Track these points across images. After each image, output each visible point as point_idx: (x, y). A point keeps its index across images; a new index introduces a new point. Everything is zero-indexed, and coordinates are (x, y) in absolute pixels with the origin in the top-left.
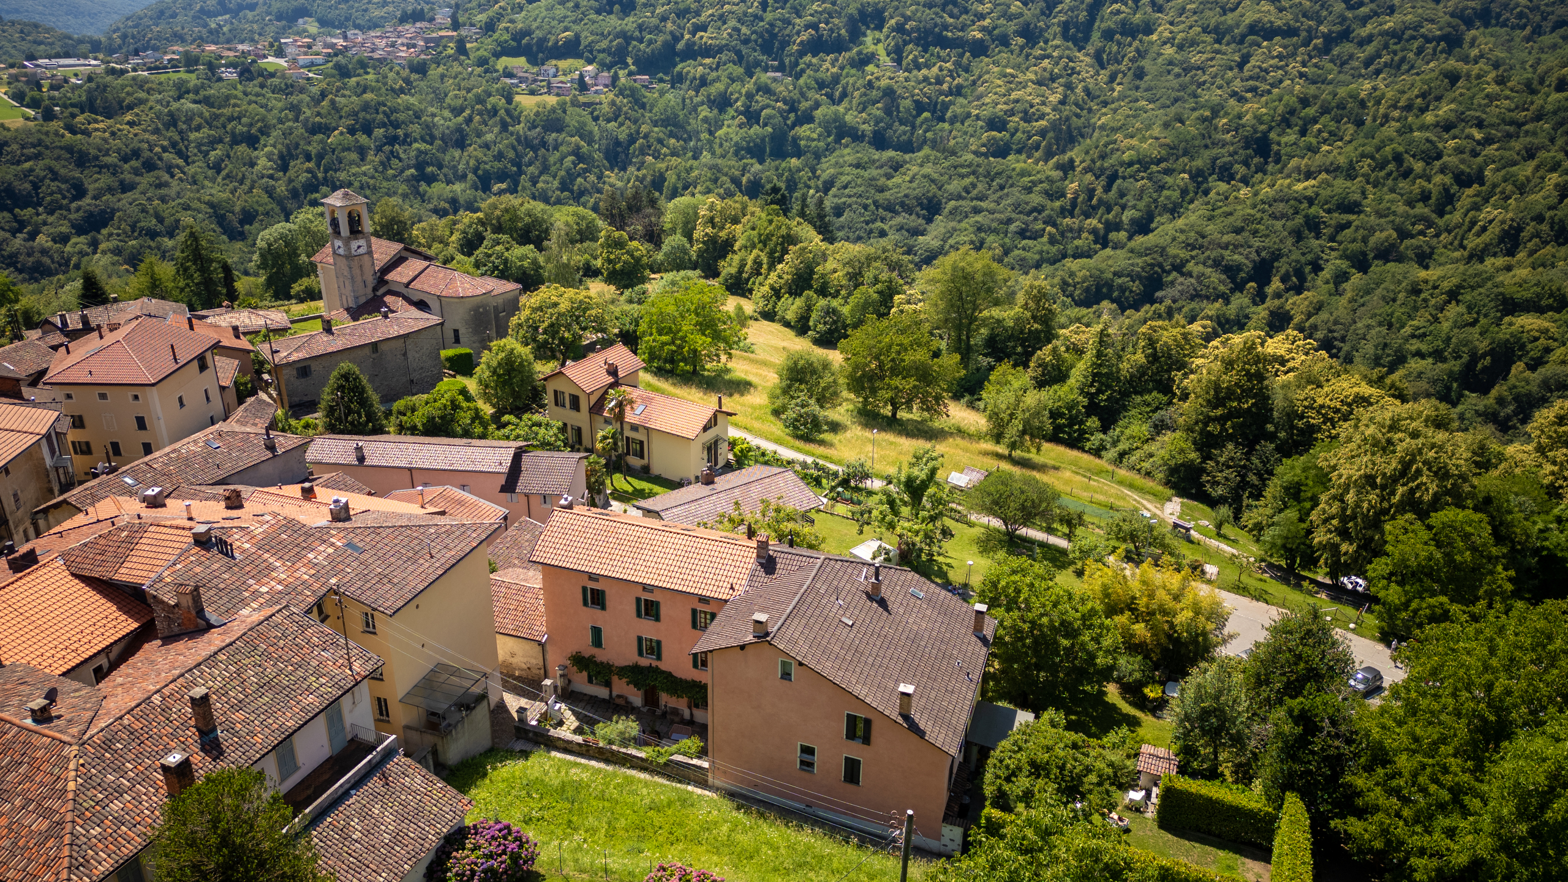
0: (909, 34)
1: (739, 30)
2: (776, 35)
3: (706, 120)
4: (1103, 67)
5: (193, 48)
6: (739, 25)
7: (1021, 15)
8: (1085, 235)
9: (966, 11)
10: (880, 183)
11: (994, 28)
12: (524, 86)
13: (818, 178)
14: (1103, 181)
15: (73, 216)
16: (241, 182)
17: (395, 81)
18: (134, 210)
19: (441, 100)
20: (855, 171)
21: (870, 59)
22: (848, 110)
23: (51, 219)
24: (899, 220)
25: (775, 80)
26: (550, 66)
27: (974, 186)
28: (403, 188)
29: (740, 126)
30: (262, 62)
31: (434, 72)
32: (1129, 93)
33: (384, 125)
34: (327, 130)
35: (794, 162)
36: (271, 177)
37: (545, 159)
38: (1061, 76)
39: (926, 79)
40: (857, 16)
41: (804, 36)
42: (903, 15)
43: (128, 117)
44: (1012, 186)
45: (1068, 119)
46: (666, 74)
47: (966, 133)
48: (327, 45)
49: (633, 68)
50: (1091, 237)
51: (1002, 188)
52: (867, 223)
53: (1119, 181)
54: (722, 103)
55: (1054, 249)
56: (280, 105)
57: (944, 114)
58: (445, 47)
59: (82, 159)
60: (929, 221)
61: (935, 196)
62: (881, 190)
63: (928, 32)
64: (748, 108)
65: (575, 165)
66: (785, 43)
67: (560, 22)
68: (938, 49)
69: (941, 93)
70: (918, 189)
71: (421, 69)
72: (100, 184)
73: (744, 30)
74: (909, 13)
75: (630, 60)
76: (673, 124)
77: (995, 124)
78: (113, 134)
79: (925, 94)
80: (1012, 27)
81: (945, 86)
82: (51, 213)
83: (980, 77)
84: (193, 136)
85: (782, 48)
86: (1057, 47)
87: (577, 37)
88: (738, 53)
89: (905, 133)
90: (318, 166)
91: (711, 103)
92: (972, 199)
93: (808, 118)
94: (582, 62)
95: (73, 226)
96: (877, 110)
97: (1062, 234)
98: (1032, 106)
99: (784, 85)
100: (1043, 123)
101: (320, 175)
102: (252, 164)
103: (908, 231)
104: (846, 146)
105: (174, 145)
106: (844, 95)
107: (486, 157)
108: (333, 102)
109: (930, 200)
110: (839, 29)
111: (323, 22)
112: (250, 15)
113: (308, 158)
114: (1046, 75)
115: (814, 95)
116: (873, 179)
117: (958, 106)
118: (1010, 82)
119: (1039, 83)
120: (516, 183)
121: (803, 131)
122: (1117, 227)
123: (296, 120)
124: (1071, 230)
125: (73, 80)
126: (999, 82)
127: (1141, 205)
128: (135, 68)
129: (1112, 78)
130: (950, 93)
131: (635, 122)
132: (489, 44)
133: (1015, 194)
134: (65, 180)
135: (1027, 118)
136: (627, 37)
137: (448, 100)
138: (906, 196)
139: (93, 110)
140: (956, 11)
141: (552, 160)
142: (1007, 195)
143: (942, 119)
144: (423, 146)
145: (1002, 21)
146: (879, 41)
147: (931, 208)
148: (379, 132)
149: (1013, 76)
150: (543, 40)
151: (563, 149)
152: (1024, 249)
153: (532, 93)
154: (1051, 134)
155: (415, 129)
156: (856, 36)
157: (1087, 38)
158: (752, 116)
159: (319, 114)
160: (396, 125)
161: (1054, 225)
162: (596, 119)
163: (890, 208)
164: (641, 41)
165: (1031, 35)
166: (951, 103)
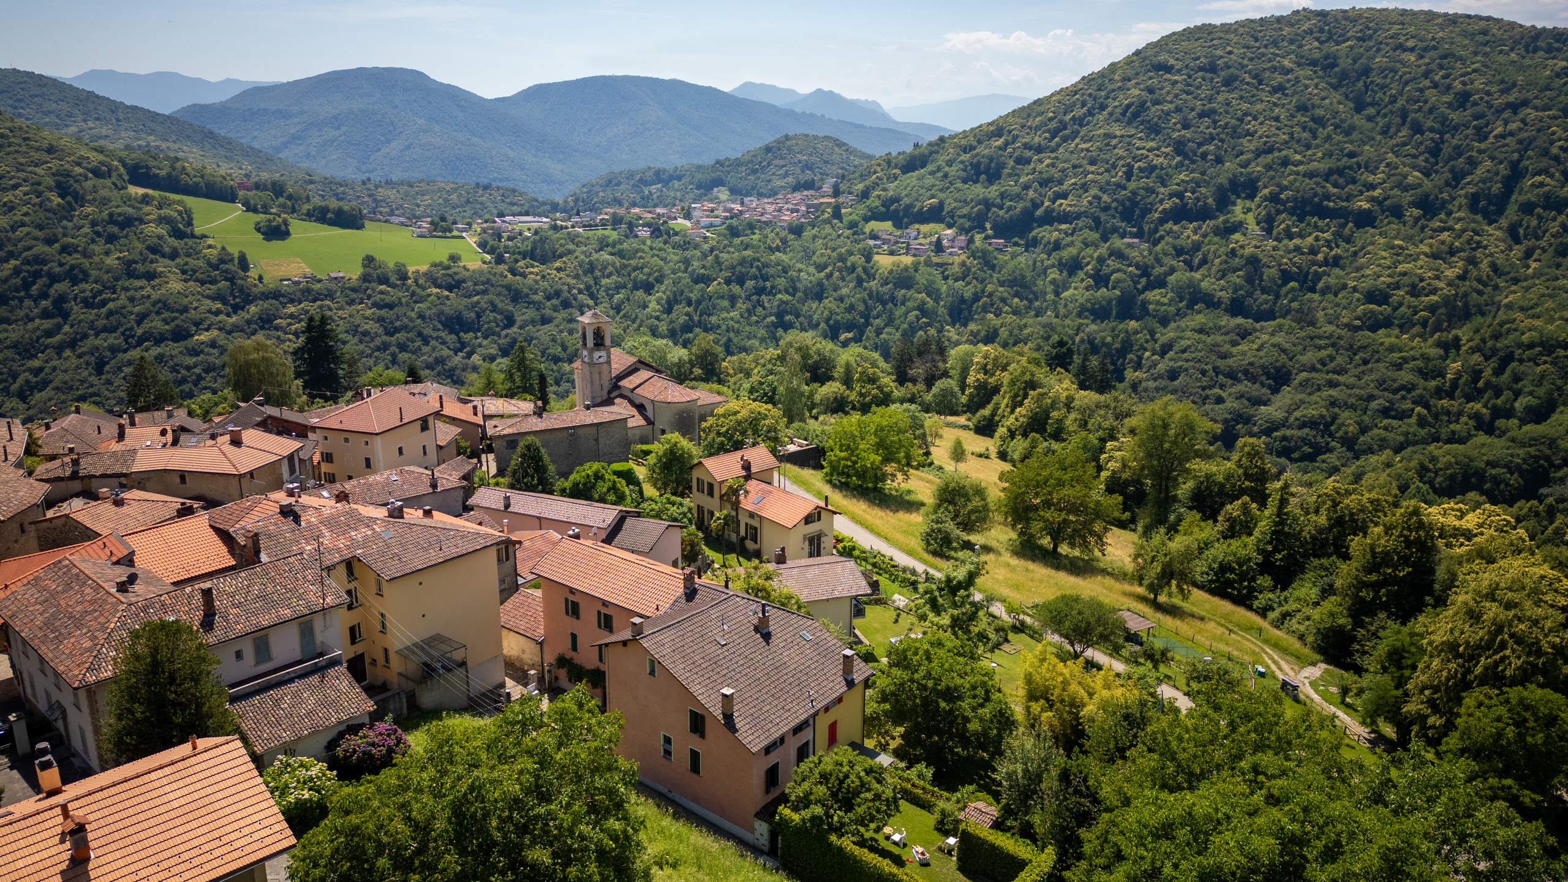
0: (1284, 203)
1: (1100, 198)
2: (1137, 203)
3: (1053, 282)
4: (1518, 241)
5: (621, 211)
6: (1100, 194)
7: (1420, 185)
8: (1464, 419)
9: (1354, 181)
10: (1223, 350)
11: (1385, 199)
12: (885, 247)
13: (1156, 341)
14: (1494, 363)
15: (501, 341)
16: (634, 322)
17: (773, 241)
18: (546, 339)
19: (809, 258)
20: (1197, 336)
21: (1238, 227)
22: (1204, 277)
23: (485, 342)
24: (1240, 388)
25: (1130, 245)
26: (912, 231)
27: (1332, 358)
28: (762, 332)
29: (1087, 289)
30: (672, 223)
31: (808, 234)
32: (1547, 270)
33: (755, 278)
34: (706, 280)
35: (1133, 324)
36: (657, 318)
37: (891, 313)
38: (1463, 250)
39: (1297, 249)
40: (1227, 186)
41: (1167, 205)
42: (1278, 185)
43: (558, 264)
44: (1377, 361)
45: (1466, 295)
46: (1021, 238)
47: (1338, 305)
48: (726, 210)
49: (990, 232)
50: (1472, 423)
51: (1365, 362)
52: (1204, 388)
53: (1515, 364)
54: (1073, 267)
55: (1423, 432)
56: (676, 258)
57: (1315, 284)
58: (823, 212)
59: (516, 296)
60: (1275, 390)
61: (1284, 366)
62: (1224, 356)
63: (1305, 202)
64: (1097, 271)
65: (918, 319)
66: (1146, 211)
67: (928, 190)
68: (1316, 219)
69: (1314, 263)
70: (1266, 358)
71: (797, 230)
72: (526, 317)
73: (1105, 198)
74: (1285, 183)
75: (988, 225)
76: (1020, 285)
77: (1374, 296)
78: (543, 277)
79: (1294, 264)
80: (1407, 197)
81: (1320, 257)
82: (486, 338)
83: (1363, 248)
84: (604, 281)
85: (1143, 216)
86: (1460, 219)
87: (941, 204)
88: (1097, 221)
89: (1266, 302)
90: (696, 310)
91: (1061, 265)
92: (1328, 372)
93: (1161, 283)
94: (942, 226)
95: (500, 349)
96: (1236, 278)
97: (1436, 417)
98: (1422, 280)
99: (1138, 250)
100: (1435, 298)
101: (696, 318)
102: (645, 307)
103: (1249, 400)
104: (1199, 312)
105: (588, 288)
106: (1204, 261)
107: (839, 309)
108: (717, 257)
109: (1278, 370)
110: (1206, 198)
111: (733, 191)
112: (677, 184)
113: (689, 304)
114: (1445, 248)
115: (1169, 261)
116: (1216, 345)
117: (1334, 276)
118: (1398, 255)
119: (1435, 256)
120: (862, 334)
121: (1154, 295)
122: (1508, 413)
123: (686, 271)
124: (1448, 413)
125: (527, 234)
126: (1384, 254)
127: (1541, 391)
128: (574, 226)
129: (1528, 254)
130: (1326, 263)
131: (982, 281)
132: (862, 209)
133: (1381, 370)
134: (501, 313)
135: (1414, 291)
136: (987, 204)
137: (815, 258)
138: (1251, 364)
139: (533, 258)
140: (1341, 181)
141: (897, 313)
142: (1371, 370)
143: (1313, 290)
144: (785, 297)
145: (1396, 192)
146: (1249, 210)
147: (1279, 378)
148: (750, 284)
149: (1401, 248)
150: (910, 206)
151: (909, 304)
152: (1386, 429)
153: (892, 253)
154: (1442, 310)
155: (781, 282)
156: (1224, 203)
157: (1500, 211)
158: (1100, 279)
159: (704, 267)
160: (765, 278)
161: (1427, 406)
162: (946, 278)
163: (1232, 375)
164: (1001, 208)
165: (1429, 206)
166: (1325, 273)
